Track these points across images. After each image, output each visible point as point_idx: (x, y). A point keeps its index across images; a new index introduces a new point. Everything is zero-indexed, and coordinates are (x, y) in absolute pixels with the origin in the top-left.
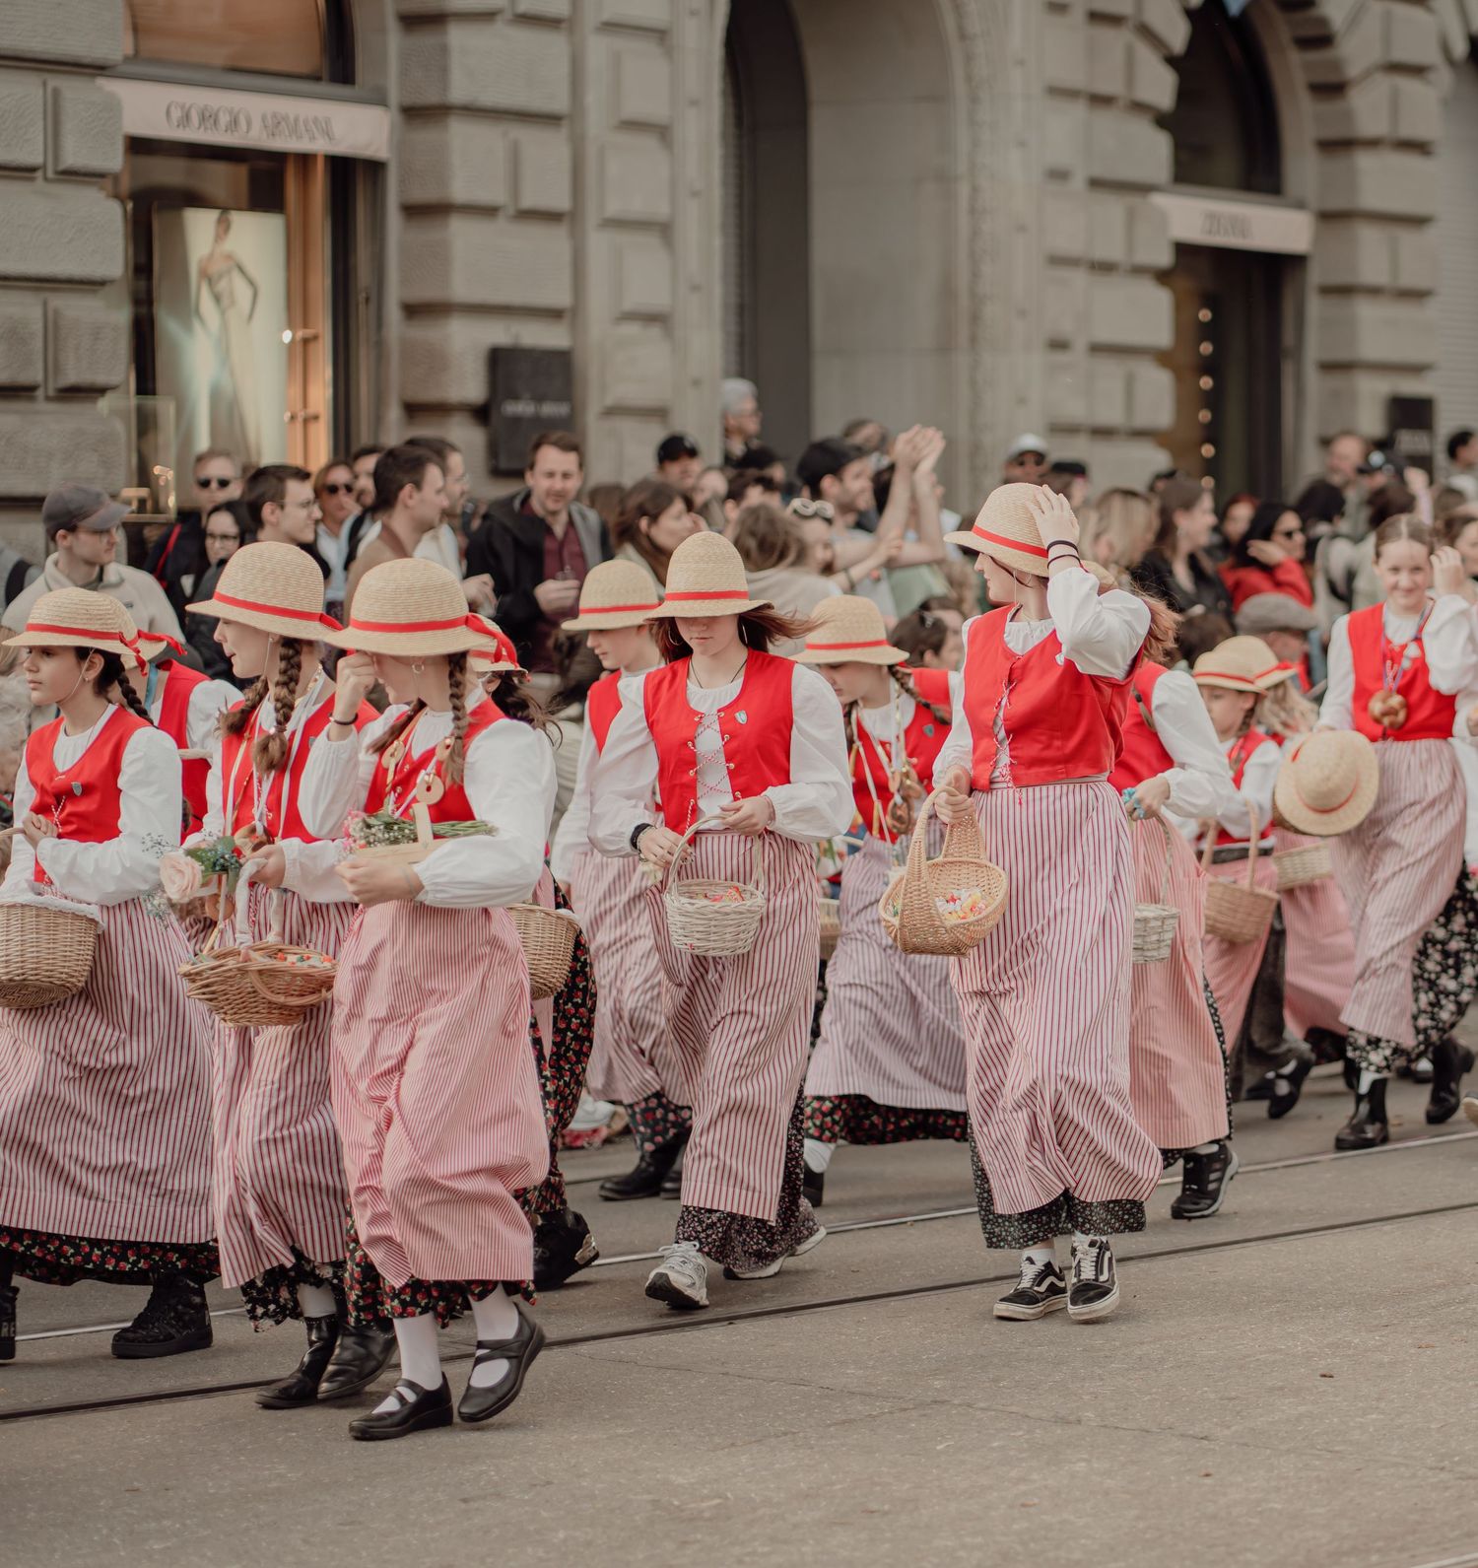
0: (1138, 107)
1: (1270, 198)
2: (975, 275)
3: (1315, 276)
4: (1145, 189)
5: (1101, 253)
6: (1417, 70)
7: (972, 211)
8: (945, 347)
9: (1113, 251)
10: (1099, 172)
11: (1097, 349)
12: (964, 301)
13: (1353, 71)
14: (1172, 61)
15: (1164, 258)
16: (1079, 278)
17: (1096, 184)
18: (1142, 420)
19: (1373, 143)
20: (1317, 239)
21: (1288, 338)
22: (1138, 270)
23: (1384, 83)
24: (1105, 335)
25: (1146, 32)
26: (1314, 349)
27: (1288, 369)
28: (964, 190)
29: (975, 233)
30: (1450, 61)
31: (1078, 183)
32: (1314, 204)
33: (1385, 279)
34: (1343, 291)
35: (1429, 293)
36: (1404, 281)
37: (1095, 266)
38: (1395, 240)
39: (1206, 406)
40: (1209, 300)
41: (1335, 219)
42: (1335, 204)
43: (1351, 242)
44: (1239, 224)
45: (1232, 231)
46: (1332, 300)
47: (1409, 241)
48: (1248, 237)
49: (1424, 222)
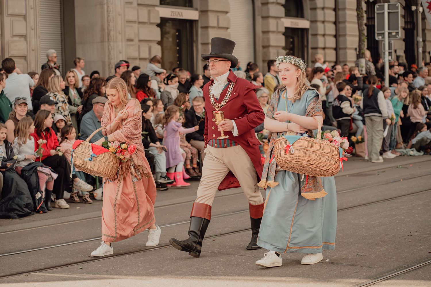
2: (109, 25)
3: (200, 25)
4: (153, 6)
5: (141, 20)
7: (107, 11)
8: (102, 42)
9: (145, 19)
10: (139, 2)
11: (140, 41)
12: (106, 31)
15: (158, 21)
16: (136, 26)
17: (139, 5)
20: (200, 16)
21: (195, 39)
22: (152, 24)
24: (142, 38)
26: (200, 41)
27: (194, 44)
28: (106, 7)
29: (108, 16)
31: (135, 4)
32: (199, 9)
33: (216, 25)
34: (206, 28)
35: (227, 28)
36: (220, 25)
37: (140, 23)
38: (218, 16)
39: (178, 54)
40: (178, 31)
41: (204, 12)
42: (204, 9)
43: (207, 17)
44: (180, 13)
45: (178, 15)
46: (204, 30)
47: (222, 17)
48: (182, 16)
49: (227, 12)
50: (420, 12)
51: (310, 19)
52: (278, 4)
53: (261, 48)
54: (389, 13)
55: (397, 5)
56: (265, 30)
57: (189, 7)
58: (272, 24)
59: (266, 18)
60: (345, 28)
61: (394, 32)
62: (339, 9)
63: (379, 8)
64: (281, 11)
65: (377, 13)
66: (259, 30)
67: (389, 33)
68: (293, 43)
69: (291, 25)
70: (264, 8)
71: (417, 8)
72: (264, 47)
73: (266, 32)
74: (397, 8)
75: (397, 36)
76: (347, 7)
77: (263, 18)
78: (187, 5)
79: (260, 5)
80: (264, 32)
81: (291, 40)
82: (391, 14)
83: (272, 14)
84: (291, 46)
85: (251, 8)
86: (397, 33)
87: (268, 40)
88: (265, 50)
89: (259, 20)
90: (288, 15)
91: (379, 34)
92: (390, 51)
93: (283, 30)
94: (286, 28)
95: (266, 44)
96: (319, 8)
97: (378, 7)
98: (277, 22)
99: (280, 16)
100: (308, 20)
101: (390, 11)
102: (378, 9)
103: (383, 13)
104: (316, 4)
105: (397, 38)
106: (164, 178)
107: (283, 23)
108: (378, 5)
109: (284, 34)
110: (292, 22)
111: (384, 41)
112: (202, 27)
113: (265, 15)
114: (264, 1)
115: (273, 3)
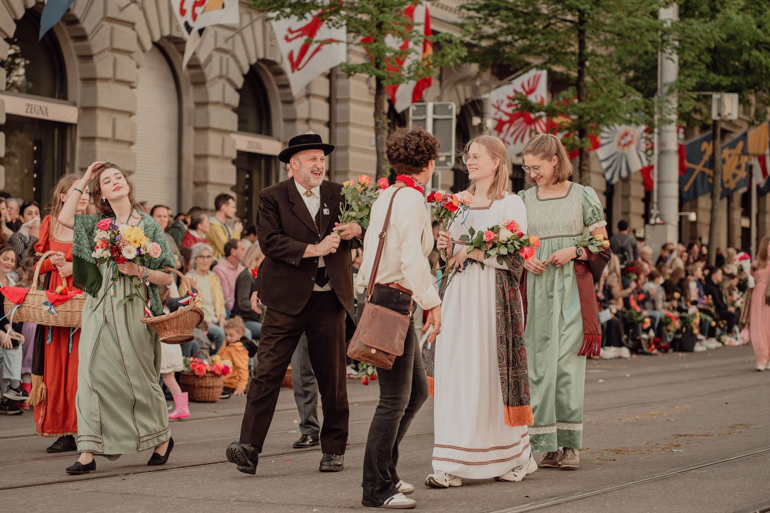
1: (61, 101)
3: (79, 133)
6: (128, 53)
13: (95, 50)
14: (7, 40)
15: (3, 121)
19: (106, 80)
20: (80, 117)
21: (68, 159)
23: (110, 56)
26: (78, 161)
30: (143, 49)
32: (79, 104)
33: (110, 135)
34: (91, 139)
35: (131, 143)
36: (118, 137)
38: (114, 119)
39: (35, 186)
40: (37, 142)
41: (88, 110)
42: (88, 104)
43: (95, 120)
44: (44, 110)
45: (40, 112)
46: (87, 143)
47: (121, 120)
48: (47, 115)
49: (131, 114)
50: (487, 128)
51: (282, 138)
52: (227, 105)
53: (191, 186)
54: (434, 120)
55: (450, 107)
56: (200, 152)
57: (59, 98)
58: (214, 143)
59: (202, 130)
60: (347, 158)
61: (442, 156)
62: (336, 124)
63: (417, 110)
64: (231, 121)
65: (414, 121)
66: (189, 151)
68: (250, 181)
69: (249, 147)
70: (201, 112)
71: (482, 121)
72: (197, 184)
73: (201, 157)
74: (450, 112)
75: (448, 163)
76: (352, 120)
77: (197, 129)
78: (57, 95)
79: (193, 106)
80: (197, 157)
81: (247, 176)
82: (438, 123)
83: (213, 124)
84: (247, 187)
85: (175, 111)
86: (449, 158)
87: (206, 171)
88: (200, 189)
89: (189, 133)
90: (243, 127)
93: (234, 156)
94: (240, 153)
95: (203, 179)
96: (301, 119)
97: (415, 108)
98: (223, 140)
99: (229, 128)
100: (279, 141)
101: (437, 117)
102: (414, 113)
103: (425, 120)
104: (294, 112)
105: (447, 166)
106: (16, 390)
107: (234, 142)
108: (416, 106)
109: (234, 162)
110: (249, 142)
112: (83, 139)
113: (200, 124)
114: (201, 99)
115: (217, 103)
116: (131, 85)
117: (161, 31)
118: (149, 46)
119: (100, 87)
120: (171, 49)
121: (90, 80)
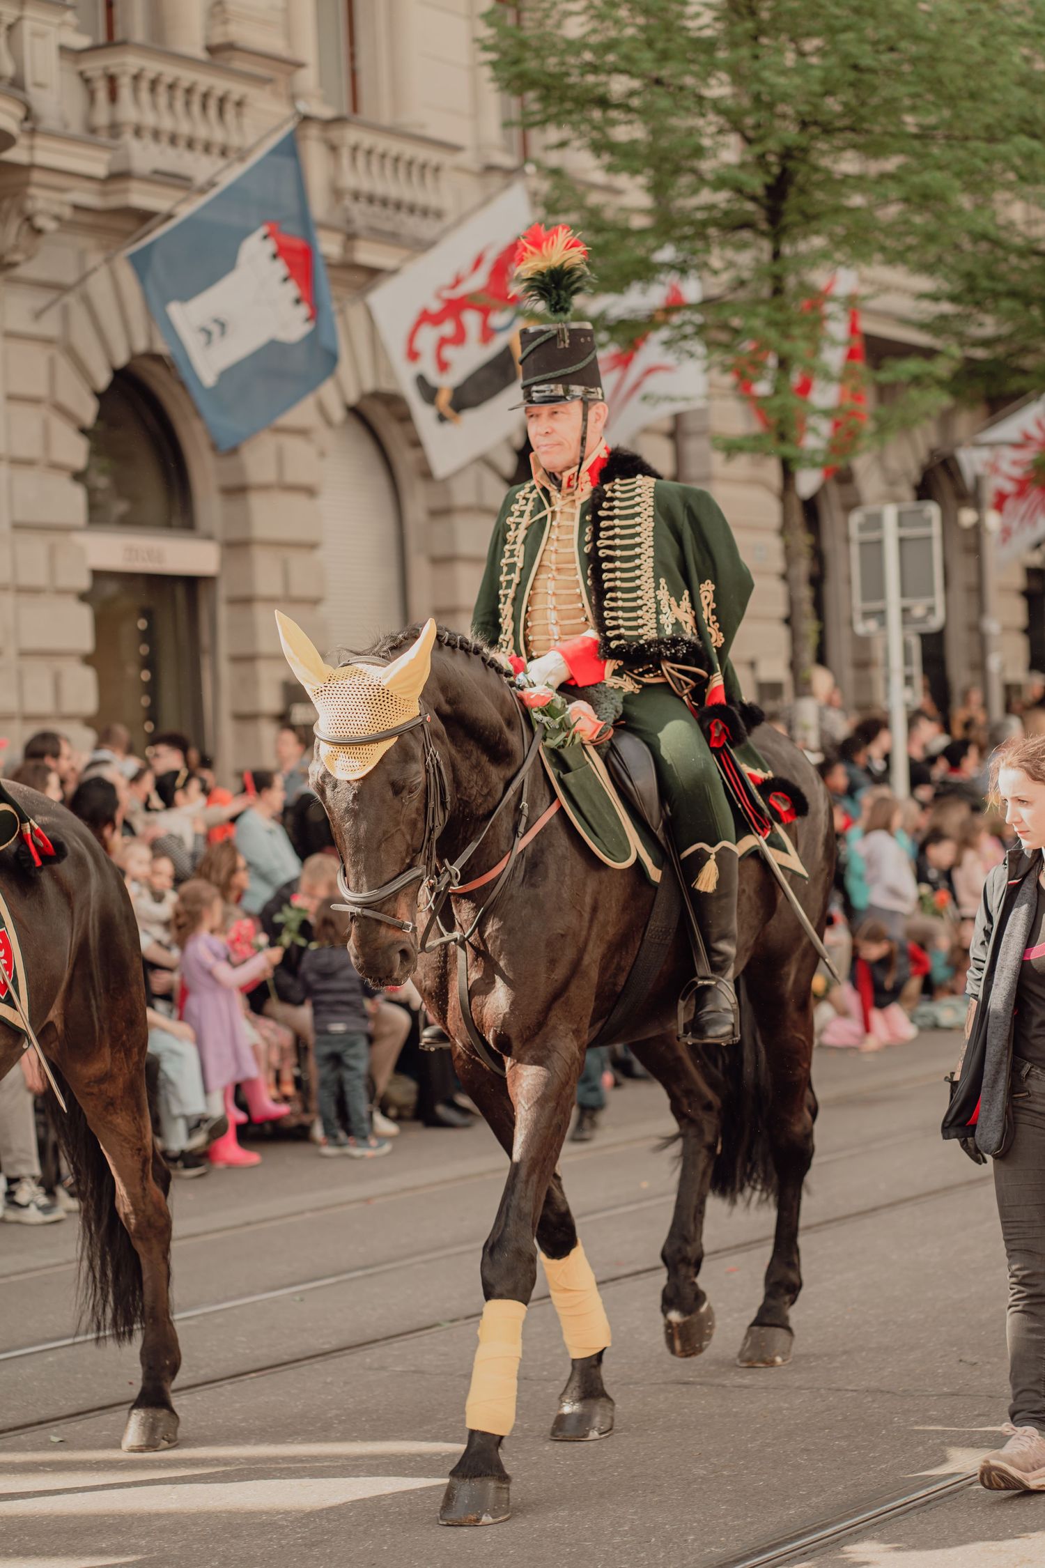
0: (55, 467)
1: (186, 533)
3: (223, 591)
4: (67, 529)
5: (26, 579)
6: (303, 432)
9: (38, 577)
10: (20, 517)
11: (24, 654)
14: (83, 431)
15: (84, 582)
16: (8, 601)
17: (20, 527)
18: (69, 706)
19: (265, 488)
20: (223, 561)
21: (205, 639)
22: (62, 592)
23: (271, 442)
24: (31, 642)
25: (62, 410)
26: (225, 646)
27: (206, 663)
30: (329, 422)
31: (4, 525)
32: (219, 537)
33: (278, 591)
34: (245, 601)
35: (316, 602)
36: (295, 592)
37: (22, 590)
38: (286, 562)
39: (147, 696)
40: (146, 613)
41: (238, 547)
42: (235, 534)
43: (250, 565)
44: (155, 553)
45: (148, 560)
46: (238, 608)
47: (298, 562)
48: (161, 563)
49: (312, 546)
50: (991, 531)
52: (487, 511)
54: (902, 541)
55: (926, 513)
56: (444, 604)
57: (182, 527)
58: (469, 585)
59: (445, 561)
61: (918, 607)
63: (863, 523)
65: (863, 544)
66: (422, 604)
67: (905, 611)
70: (440, 527)
71: (979, 516)
73: (446, 613)
74: (928, 522)
75: (933, 620)
77: (435, 561)
78: (175, 522)
79: (424, 517)
80: (439, 614)
82: (908, 545)
83: (464, 547)
85: (390, 526)
86: (931, 610)
89: (420, 568)
91: (867, 615)
92: (908, 671)
97: (859, 519)
101: (906, 533)
102: (860, 529)
103: (882, 541)
105: (930, 624)
108: (861, 516)
111: (886, 637)
112: (231, 601)
113: (440, 549)
114: (438, 503)
115: (468, 509)
116: (310, 491)
117: (359, 380)
118: (338, 414)
119: (257, 502)
120: (378, 414)
121: (237, 491)
